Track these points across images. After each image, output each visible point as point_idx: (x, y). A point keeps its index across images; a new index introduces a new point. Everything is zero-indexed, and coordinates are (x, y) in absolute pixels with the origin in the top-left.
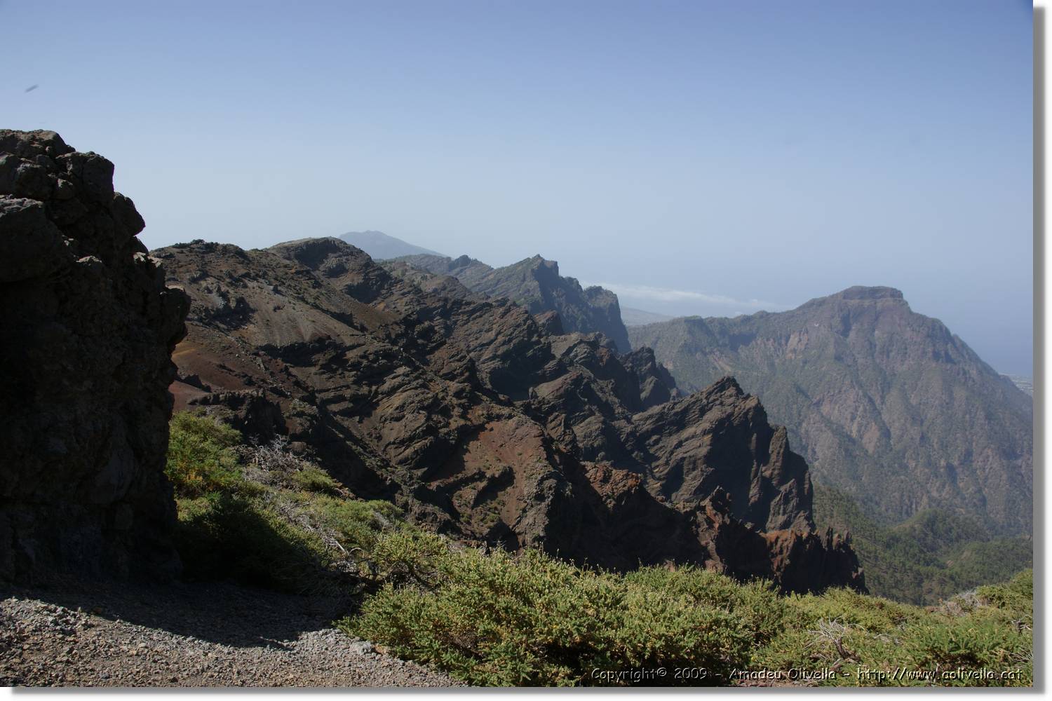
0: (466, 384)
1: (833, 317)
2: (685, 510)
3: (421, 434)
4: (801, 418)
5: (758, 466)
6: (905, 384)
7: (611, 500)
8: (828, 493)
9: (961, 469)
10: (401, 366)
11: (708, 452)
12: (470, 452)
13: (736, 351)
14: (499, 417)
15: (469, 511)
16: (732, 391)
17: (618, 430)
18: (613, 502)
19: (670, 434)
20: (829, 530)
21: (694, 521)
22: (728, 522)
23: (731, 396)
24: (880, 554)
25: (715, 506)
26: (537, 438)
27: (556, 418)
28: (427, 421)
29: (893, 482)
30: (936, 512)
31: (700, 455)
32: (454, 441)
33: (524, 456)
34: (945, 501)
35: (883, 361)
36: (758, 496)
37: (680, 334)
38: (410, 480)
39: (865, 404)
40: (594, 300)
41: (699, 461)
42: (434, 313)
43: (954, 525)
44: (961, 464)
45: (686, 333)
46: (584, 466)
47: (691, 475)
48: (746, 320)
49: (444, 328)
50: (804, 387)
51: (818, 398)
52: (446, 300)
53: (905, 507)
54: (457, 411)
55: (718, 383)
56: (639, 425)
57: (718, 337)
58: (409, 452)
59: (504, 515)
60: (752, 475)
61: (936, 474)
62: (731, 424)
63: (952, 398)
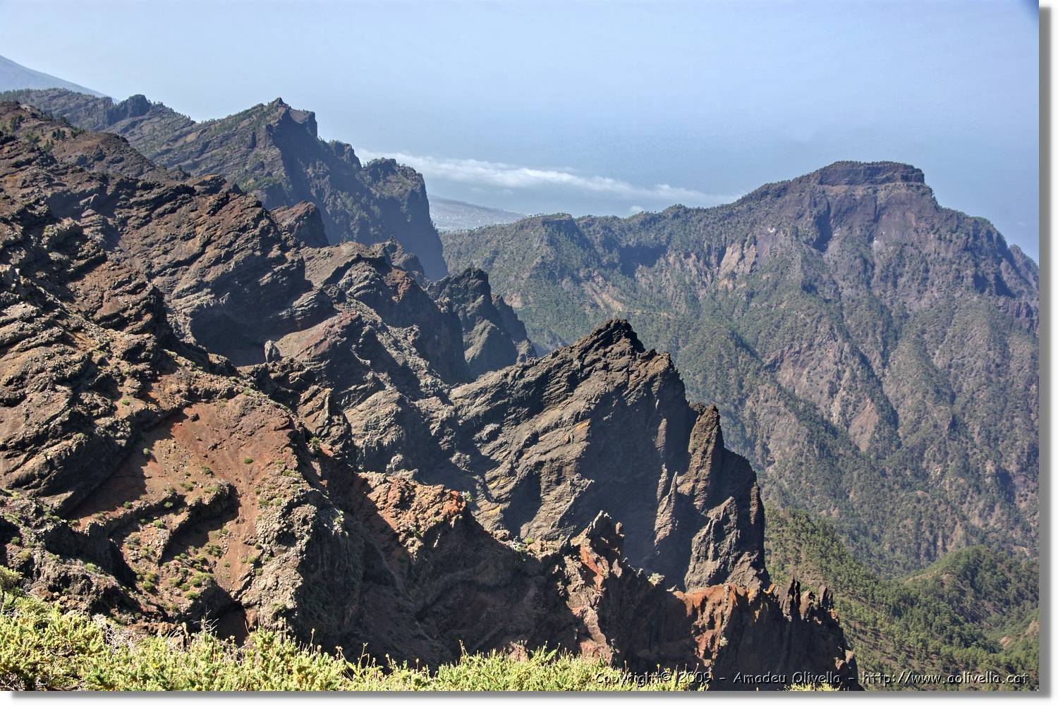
0: (147, 335)
1: (800, 216)
2: (544, 554)
3: (60, 428)
4: (744, 391)
5: (670, 475)
6: (924, 332)
7: (415, 538)
8: (790, 520)
9: (1023, 479)
10: (16, 302)
11: (583, 453)
12: (155, 461)
13: (632, 276)
14: (209, 395)
15: (153, 569)
16: (624, 344)
17: (425, 415)
18: (419, 543)
19: (517, 422)
20: (793, 584)
21: (561, 573)
22: (618, 572)
23: (622, 354)
24: (882, 626)
25: (597, 547)
26: (281, 432)
27: (314, 395)
28: (70, 404)
29: (902, 500)
30: (979, 555)
31: (569, 458)
32: (123, 442)
33: (257, 463)
34: (995, 535)
35: (885, 291)
36: (669, 527)
37: (535, 246)
38: (37, 517)
39: (855, 367)
40: (381, 184)
41: (568, 468)
42: (82, 203)
43: (1010, 576)
44: (1022, 470)
45: (545, 243)
46: (366, 480)
47: (553, 493)
48: (650, 221)
49: (102, 231)
50: (748, 338)
51: (772, 357)
52: (104, 179)
53: (924, 545)
54: (130, 385)
55: (599, 331)
57: (600, 250)
58: (35, 463)
59: (220, 573)
60: (660, 491)
61: (978, 486)
62: (622, 402)
63: (1005, 355)
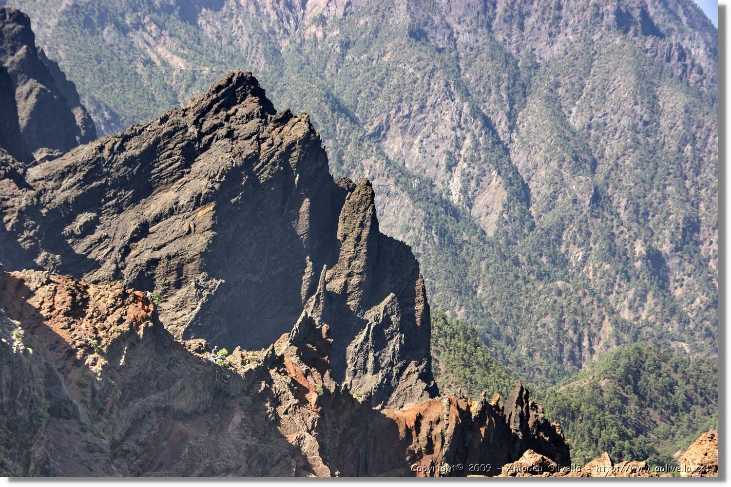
6: (557, 85)
9: (678, 261)
11: (209, 246)
16: (251, 105)
19: (119, 209)
21: (268, 391)
22: (332, 386)
23: (249, 117)
29: (540, 293)
30: (640, 353)
31: (191, 253)
34: (649, 329)
35: (509, 36)
39: (477, 132)
41: (191, 266)
43: (677, 377)
44: (677, 249)
55: (219, 88)
56: (45, 190)
61: (626, 272)
62: (254, 179)
63: (655, 110)
